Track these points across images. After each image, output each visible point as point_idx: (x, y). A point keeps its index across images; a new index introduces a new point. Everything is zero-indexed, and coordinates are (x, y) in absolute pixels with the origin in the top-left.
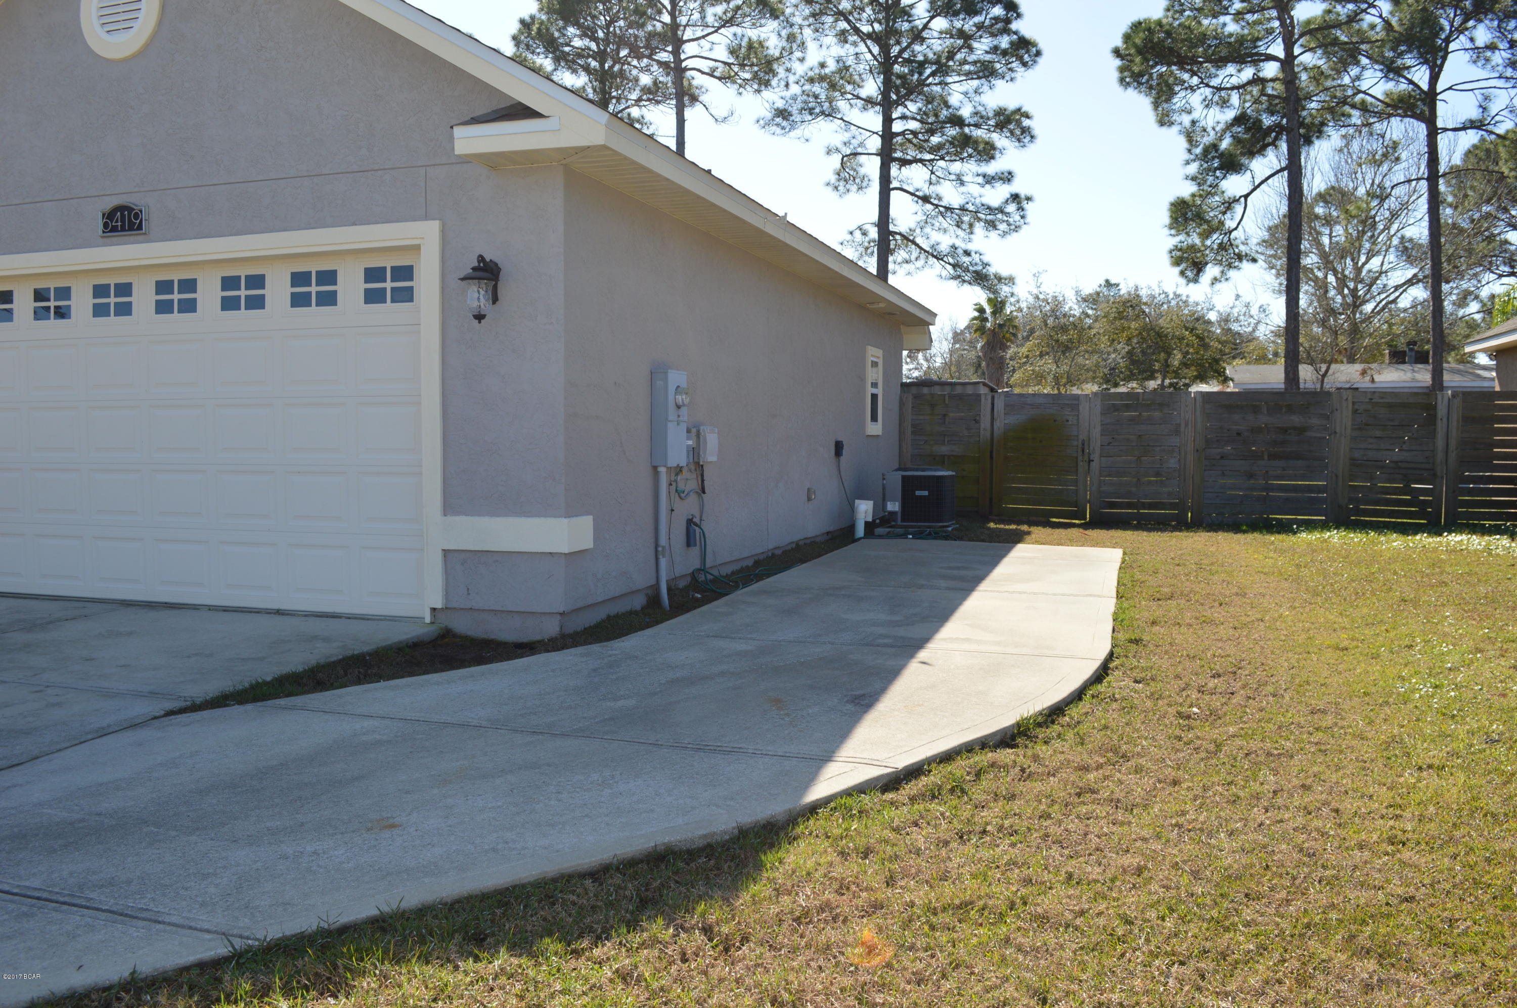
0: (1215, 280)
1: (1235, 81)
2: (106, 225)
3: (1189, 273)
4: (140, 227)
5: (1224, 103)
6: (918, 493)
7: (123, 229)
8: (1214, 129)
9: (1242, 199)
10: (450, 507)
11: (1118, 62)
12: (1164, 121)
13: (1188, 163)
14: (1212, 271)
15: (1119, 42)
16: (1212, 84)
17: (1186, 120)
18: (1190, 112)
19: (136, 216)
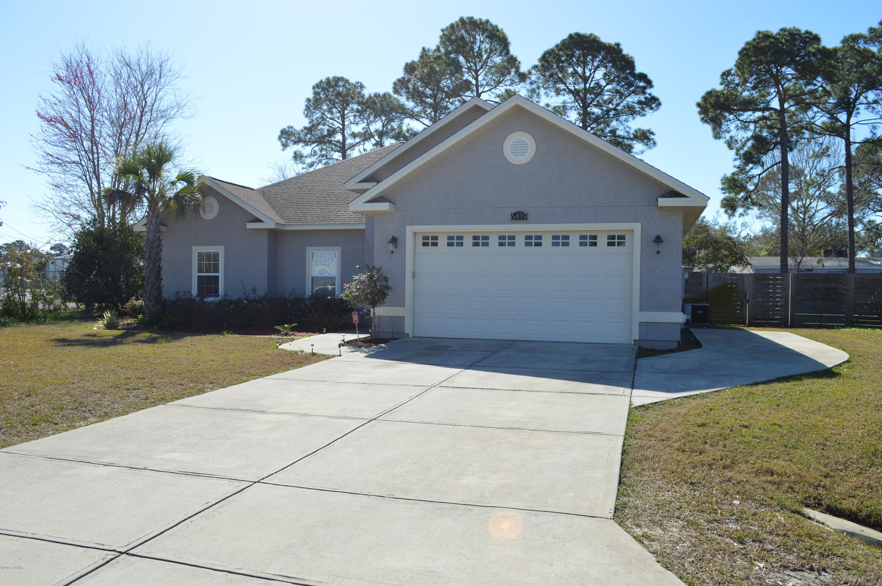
0: (741, 215)
1: (752, 118)
2: (513, 218)
3: (729, 211)
4: (527, 219)
5: (746, 128)
6: (698, 312)
7: (520, 219)
8: (741, 141)
9: (758, 176)
10: (641, 309)
11: (699, 109)
12: (717, 136)
13: (735, 160)
14: (740, 210)
15: (699, 100)
16: (740, 119)
17: (728, 136)
18: (729, 132)
19: (525, 215)
